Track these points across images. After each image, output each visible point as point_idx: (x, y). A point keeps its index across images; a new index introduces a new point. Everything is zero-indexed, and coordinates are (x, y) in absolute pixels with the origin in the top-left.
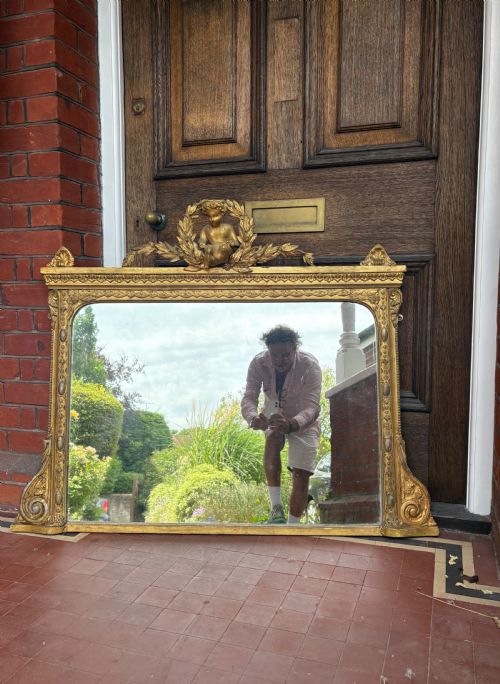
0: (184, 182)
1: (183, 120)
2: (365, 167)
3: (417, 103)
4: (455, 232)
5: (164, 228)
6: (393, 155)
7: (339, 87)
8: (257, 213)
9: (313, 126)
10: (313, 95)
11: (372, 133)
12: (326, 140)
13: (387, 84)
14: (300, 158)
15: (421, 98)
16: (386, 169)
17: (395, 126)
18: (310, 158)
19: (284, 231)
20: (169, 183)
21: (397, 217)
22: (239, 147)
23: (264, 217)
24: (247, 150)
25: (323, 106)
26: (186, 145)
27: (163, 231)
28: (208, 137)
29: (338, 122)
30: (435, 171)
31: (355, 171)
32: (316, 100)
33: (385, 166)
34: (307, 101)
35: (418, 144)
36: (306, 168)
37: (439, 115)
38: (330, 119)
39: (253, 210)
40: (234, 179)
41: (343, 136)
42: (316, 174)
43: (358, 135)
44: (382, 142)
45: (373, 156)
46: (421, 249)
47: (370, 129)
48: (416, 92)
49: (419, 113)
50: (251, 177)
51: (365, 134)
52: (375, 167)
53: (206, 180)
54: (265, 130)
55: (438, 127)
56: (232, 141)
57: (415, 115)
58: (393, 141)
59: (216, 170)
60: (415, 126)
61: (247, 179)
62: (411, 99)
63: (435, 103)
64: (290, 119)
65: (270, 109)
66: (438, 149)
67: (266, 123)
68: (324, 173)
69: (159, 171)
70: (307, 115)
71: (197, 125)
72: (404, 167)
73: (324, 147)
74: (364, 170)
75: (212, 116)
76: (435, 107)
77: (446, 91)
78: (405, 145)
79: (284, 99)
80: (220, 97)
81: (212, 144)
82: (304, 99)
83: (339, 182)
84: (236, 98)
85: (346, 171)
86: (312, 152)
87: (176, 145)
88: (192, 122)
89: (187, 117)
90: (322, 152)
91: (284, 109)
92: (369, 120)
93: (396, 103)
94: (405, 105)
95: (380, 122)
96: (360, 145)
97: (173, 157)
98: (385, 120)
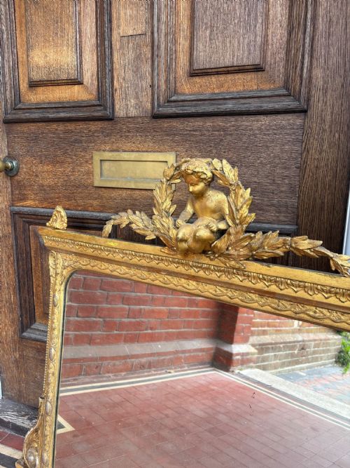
0: (33, 127)
1: (28, 56)
2: (220, 118)
3: (285, 39)
4: (323, 203)
5: (16, 175)
6: (254, 105)
7: (192, 18)
8: (106, 165)
9: (163, 67)
10: (163, 27)
11: (230, 77)
12: (178, 85)
13: (249, 15)
14: (149, 106)
15: (290, 34)
16: (245, 122)
17: (257, 69)
18: (159, 106)
19: (133, 187)
20: (18, 128)
21: (256, 180)
22: (86, 88)
23: (113, 169)
24: (95, 93)
25: (175, 42)
26: (33, 85)
27: (16, 178)
28: (52, 77)
29: (191, 63)
30: (302, 127)
31: (209, 123)
32: (166, 35)
33: (244, 118)
34: (156, 35)
35: (284, 92)
36: (156, 117)
37: (311, 57)
38: (183, 60)
39: (101, 160)
40: (81, 125)
41: (197, 80)
42: (166, 124)
43: (214, 79)
44: (241, 88)
45: (230, 106)
46: (282, 218)
47: (228, 73)
48: (285, 24)
49: (288, 52)
50: (99, 125)
51: (222, 78)
52: (232, 119)
53: (54, 126)
54: (112, 71)
55: (310, 71)
56: (77, 82)
57: (282, 55)
58: (255, 87)
59: (62, 115)
60: (282, 70)
61: (94, 126)
62: (278, 34)
63: (307, 40)
64: (138, 57)
65: (116, 45)
66: (308, 100)
67: (112, 62)
68: (175, 123)
69: (6, 113)
70: (156, 53)
71: (41, 62)
72: (265, 120)
73: (176, 92)
74: (220, 122)
75: (56, 52)
76: (307, 45)
77: (321, 25)
78: (268, 93)
79: (131, 33)
80: (63, 30)
81: (58, 85)
82: (152, 33)
83: (192, 135)
84: (80, 32)
85: (198, 123)
86: (161, 98)
87: (24, 86)
88: (36, 59)
89: (31, 54)
90: (174, 98)
91: (131, 45)
92: (227, 60)
93: (259, 39)
94: (270, 42)
95: (240, 63)
96: (217, 91)
97: (22, 99)
98: (245, 62)
